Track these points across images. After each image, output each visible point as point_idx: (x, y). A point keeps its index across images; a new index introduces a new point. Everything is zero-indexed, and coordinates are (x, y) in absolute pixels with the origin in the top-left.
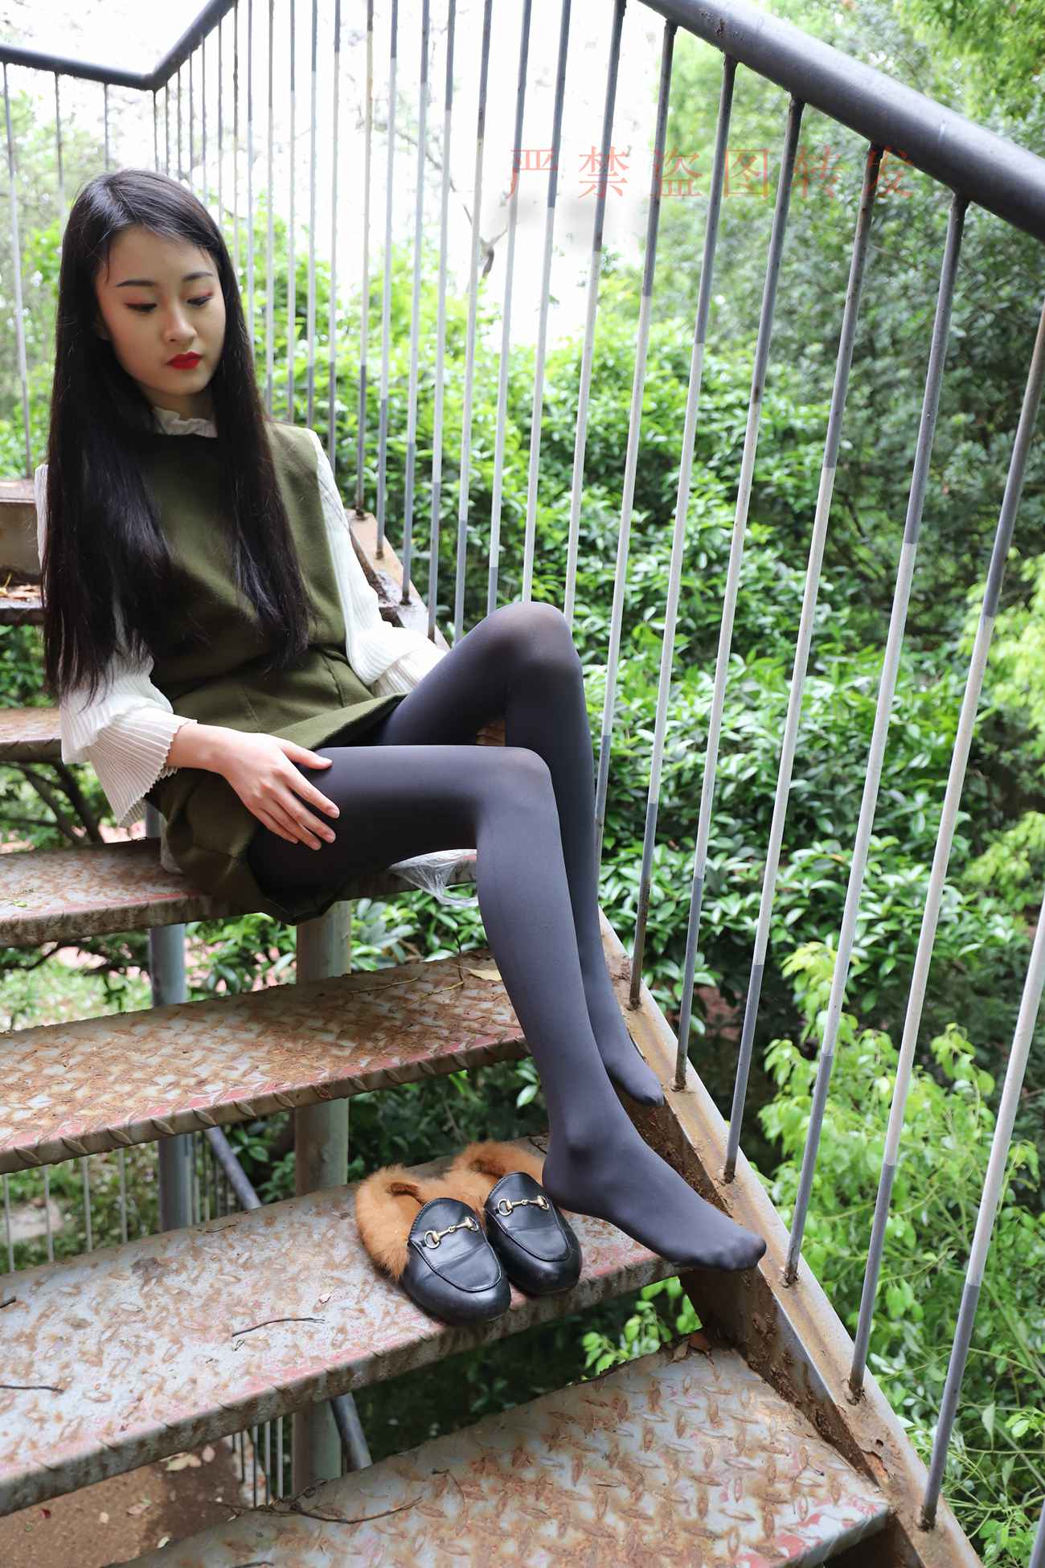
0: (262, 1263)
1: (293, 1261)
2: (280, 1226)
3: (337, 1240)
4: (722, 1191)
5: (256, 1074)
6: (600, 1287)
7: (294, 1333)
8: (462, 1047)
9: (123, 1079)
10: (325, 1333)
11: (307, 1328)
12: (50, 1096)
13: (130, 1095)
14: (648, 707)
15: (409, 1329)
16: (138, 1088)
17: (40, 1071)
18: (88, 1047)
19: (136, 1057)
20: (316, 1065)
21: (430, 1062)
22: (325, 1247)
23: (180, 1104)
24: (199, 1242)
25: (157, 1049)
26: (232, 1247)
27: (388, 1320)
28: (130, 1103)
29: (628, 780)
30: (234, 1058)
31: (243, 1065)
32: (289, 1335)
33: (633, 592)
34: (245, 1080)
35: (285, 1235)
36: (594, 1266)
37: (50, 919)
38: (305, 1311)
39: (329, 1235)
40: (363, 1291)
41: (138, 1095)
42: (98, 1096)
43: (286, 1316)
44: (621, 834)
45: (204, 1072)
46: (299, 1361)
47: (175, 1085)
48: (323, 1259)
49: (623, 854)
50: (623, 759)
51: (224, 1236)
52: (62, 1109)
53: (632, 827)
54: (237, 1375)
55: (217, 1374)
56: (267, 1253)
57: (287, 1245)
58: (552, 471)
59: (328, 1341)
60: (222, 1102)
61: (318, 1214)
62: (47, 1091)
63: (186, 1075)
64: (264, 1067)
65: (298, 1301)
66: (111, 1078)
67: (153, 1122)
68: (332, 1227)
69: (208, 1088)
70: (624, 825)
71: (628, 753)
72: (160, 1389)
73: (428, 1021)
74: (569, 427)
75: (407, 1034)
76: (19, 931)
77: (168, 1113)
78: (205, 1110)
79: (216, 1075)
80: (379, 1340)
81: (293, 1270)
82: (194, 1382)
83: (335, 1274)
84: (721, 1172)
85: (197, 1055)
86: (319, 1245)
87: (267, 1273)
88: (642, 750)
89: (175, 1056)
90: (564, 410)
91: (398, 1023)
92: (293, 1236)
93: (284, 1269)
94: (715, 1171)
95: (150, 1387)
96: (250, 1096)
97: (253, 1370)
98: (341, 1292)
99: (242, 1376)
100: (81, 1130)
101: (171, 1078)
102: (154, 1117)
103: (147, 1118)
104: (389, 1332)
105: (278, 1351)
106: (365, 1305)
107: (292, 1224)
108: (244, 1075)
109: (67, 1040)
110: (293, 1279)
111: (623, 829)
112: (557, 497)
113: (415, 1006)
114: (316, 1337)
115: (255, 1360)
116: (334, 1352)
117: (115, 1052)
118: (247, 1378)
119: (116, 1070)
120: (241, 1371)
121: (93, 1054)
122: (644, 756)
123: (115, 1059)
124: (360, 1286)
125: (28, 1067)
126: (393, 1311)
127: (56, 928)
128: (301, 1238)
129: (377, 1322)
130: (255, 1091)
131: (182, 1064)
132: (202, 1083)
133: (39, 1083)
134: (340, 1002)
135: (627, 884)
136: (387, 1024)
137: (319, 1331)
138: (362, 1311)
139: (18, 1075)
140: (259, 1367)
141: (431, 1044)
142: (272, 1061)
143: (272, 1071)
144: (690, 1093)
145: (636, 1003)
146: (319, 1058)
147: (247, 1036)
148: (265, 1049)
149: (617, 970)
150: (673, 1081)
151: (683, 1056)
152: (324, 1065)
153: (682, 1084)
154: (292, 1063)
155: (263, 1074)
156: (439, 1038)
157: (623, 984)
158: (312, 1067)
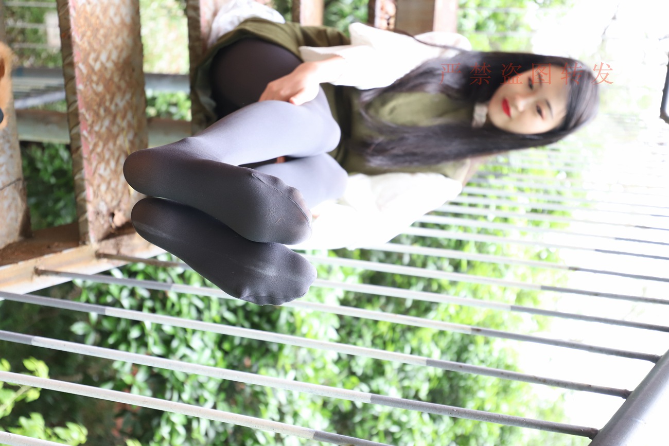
8: (85, 133)
20: (85, 39)
21: (77, 109)
33: (378, 385)
44: (231, 355)
64: (88, 8)
73: (107, 123)
75: (99, 105)
90: (487, 353)
91: (108, 104)
113: (119, 120)
122: (278, 373)
134: (127, 78)
135: (199, 353)
136: (108, 97)
141: (89, 115)
142: (92, 14)
143: (85, 11)
144: (32, 278)
145: (99, 256)
146: (89, 43)
147: (111, 12)
148: (101, 17)
149: (124, 251)
150: (42, 268)
151: (57, 273)
152: (84, 43)
153: (39, 272)
154: (89, 26)
155: (84, 5)
156: (93, 122)
157: (114, 252)
158: (83, 35)
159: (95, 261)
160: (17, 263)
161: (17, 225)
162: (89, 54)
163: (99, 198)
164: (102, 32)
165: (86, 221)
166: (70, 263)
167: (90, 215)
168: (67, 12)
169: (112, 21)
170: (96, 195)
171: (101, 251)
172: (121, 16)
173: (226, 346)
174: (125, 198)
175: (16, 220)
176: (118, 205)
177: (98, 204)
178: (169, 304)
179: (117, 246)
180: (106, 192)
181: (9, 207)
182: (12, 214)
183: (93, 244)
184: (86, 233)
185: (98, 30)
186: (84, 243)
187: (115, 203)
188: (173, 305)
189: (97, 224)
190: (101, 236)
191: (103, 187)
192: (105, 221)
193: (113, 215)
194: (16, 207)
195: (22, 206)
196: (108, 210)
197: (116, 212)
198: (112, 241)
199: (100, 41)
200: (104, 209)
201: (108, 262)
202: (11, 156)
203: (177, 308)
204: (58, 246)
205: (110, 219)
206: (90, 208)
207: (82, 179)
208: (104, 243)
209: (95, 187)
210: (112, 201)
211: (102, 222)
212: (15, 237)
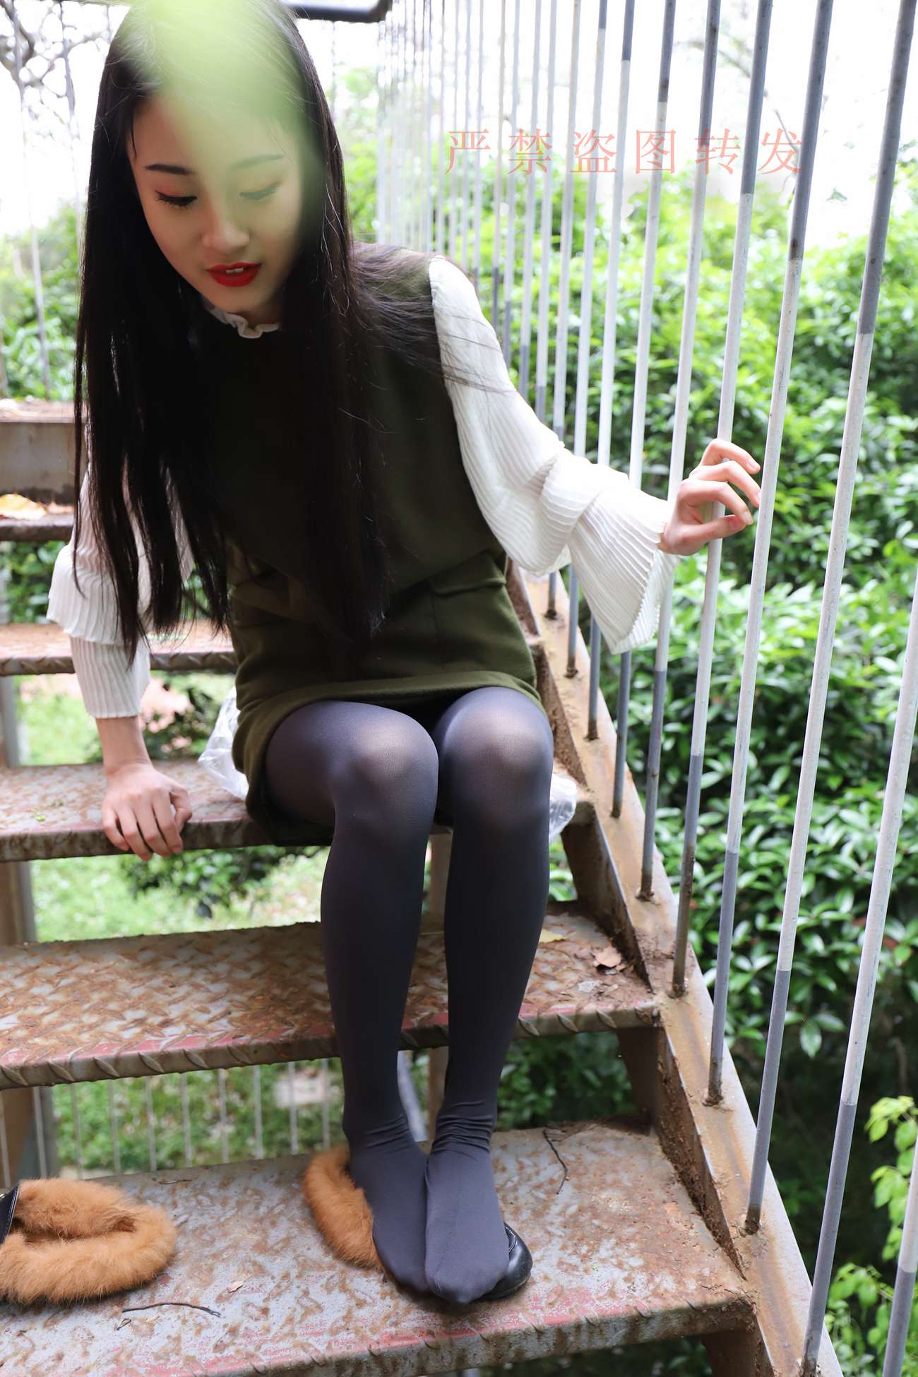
0: (194, 1231)
1: (225, 1235)
2: (233, 1191)
3: (283, 1218)
4: (740, 1243)
5: (224, 1021)
6: (551, 1339)
7: (184, 1322)
9: (94, 1010)
10: (216, 1332)
11: (200, 1320)
12: (19, 1018)
13: (91, 1027)
14: (890, 634)
15: (303, 1347)
16: (104, 1021)
17: (28, 989)
18: (87, 969)
19: (124, 985)
20: (289, 1018)
22: (267, 1223)
23: (130, 1045)
24: (147, 1193)
25: (150, 978)
26: (175, 1205)
27: (286, 1329)
28: (85, 1037)
29: (860, 715)
30: (214, 999)
31: (216, 1010)
32: (178, 1324)
33: (897, 507)
34: (209, 1026)
35: (232, 1203)
36: (548, 1311)
37: (58, 835)
38: (208, 1300)
39: (277, 1211)
40: (278, 1286)
41: (98, 1028)
42: (62, 1023)
43: (187, 1300)
44: (850, 773)
45: (174, 1012)
46: (173, 1358)
47: (139, 1022)
48: (256, 1238)
49: (850, 795)
50: (859, 691)
51: (173, 1191)
52: (21, 1033)
53: (865, 765)
54: (104, 1361)
55: (86, 1354)
56: (206, 1220)
57: (229, 1214)
58: (816, 378)
59: (214, 1341)
60: (171, 1049)
61: (278, 1183)
62: (21, 1012)
63: (156, 1013)
64: (236, 1014)
65: (206, 1284)
66: (86, 1006)
67: (95, 1062)
68: (284, 1201)
69: (168, 1031)
70: (854, 762)
71: (861, 683)
72: (25, 1358)
74: (834, 329)
76: (27, 845)
77: (113, 1053)
78: (153, 1055)
79: (184, 1017)
80: (265, 1353)
81: (221, 1244)
82: (60, 1357)
83: (261, 1259)
84: (744, 1217)
85: (182, 991)
86: (260, 1221)
87: (192, 1244)
88: (881, 681)
89: (159, 989)
90: (829, 311)
92: (240, 1204)
93: (212, 1241)
94: (736, 1218)
95: (15, 1354)
96: (202, 1045)
97: (123, 1358)
98: (256, 1283)
99: (107, 1364)
100: (22, 1061)
101: (140, 1014)
102: (97, 1056)
103: (90, 1056)
104: (282, 1345)
105: (158, 1343)
106: (272, 1305)
107: (246, 1189)
108: (211, 1021)
109: (74, 958)
110: (215, 1256)
111: (852, 767)
112: (817, 406)
114: (205, 1333)
115: (131, 1346)
116: (211, 1356)
117: (108, 978)
118: (113, 1366)
119: (96, 997)
120: (109, 1357)
121: (86, 977)
122: (882, 688)
123: (103, 985)
124: (277, 1280)
125: (20, 984)
126: (298, 1318)
127: (64, 845)
128: (248, 1208)
129: (275, 1329)
130: (212, 1041)
131: (160, 998)
132: (166, 1023)
133: (20, 1002)
135: (850, 829)
137: (209, 1326)
138: (265, 1311)
139: (8, 990)
140: (129, 1356)
141: (422, 1011)
142: (248, 1008)
143: (241, 1019)
144: (727, 1111)
145: (678, 991)
146: (296, 1012)
147: (243, 976)
148: (251, 993)
149: (668, 947)
150: (705, 1093)
151: (715, 1064)
152: (296, 1021)
153: (715, 1098)
154: (267, 1013)
155: (230, 1022)
156: (434, 1004)
157: (670, 965)
158: (284, 1021)
159: (689, 999)
160: (699, 1137)
161: (629, 1138)
162: (316, 1012)
163: (571, 992)
164: (277, 991)
165: (614, 1014)
166: (695, 1043)
167: (604, 1008)
168: (243, 1048)
169: (259, 975)
170: (566, 998)
171: (670, 988)
172: (250, 960)
173: (834, 783)
174: (571, 948)
175: (617, 1139)
176: (583, 959)
177: (583, 993)
178: (760, 886)
179: (659, 959)
180: (562, 981)
181: (595, 1152)
182: (608, 1146)
183: (658, 1001)
184: (636, 1013)
185: (274, 998)
186: (657, 1018)
187: (580, 966)
188: (762, 878)
189: (619, 996)
190: (642, 989)
191: (552, 986)
192: (614, 982)
193: (602, 969)
194: (593, 1140)
195: (592, 1129)
196: (593, 976)
197: (596, 964)
198: (650, 968)
199: (292, 993)
200: (590, 985)
201: (689, 976)
202: (504, 1147)
203: (767, 872)
204: (664, 1066)
205: (608, 972)
206: (591, 1008)
207: (539, 1021)
208: (653, 983)
209: (554, 999)
210: (576, 971)
211: (616, 986)
212: (652, 1143)
